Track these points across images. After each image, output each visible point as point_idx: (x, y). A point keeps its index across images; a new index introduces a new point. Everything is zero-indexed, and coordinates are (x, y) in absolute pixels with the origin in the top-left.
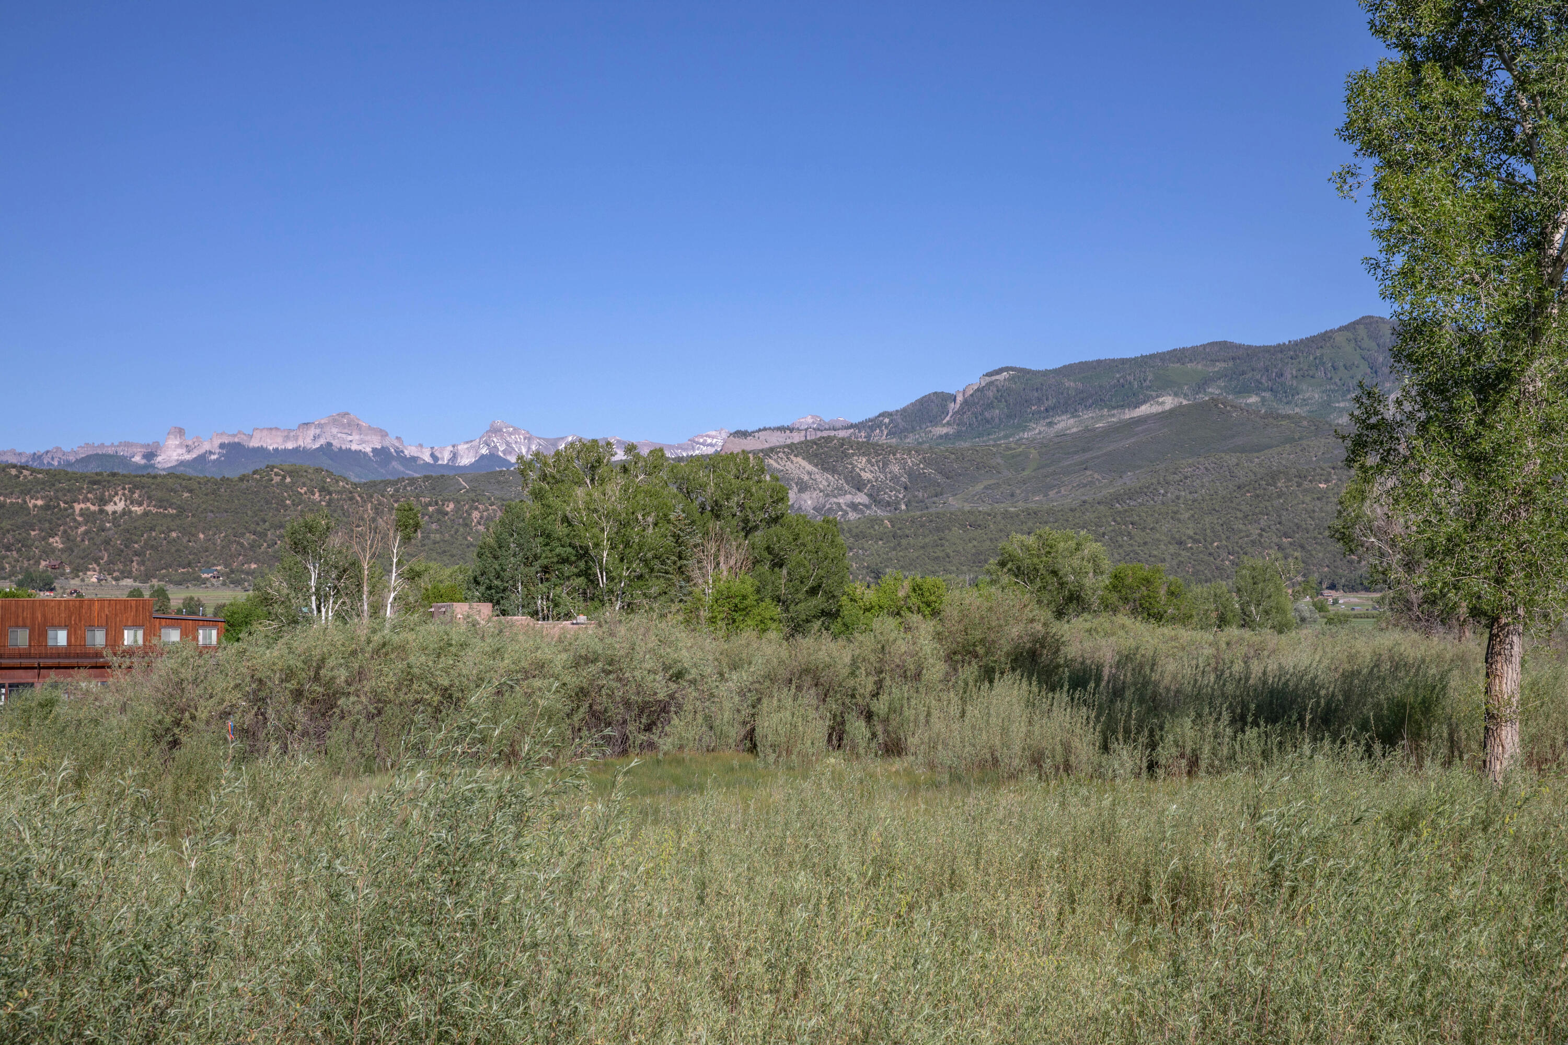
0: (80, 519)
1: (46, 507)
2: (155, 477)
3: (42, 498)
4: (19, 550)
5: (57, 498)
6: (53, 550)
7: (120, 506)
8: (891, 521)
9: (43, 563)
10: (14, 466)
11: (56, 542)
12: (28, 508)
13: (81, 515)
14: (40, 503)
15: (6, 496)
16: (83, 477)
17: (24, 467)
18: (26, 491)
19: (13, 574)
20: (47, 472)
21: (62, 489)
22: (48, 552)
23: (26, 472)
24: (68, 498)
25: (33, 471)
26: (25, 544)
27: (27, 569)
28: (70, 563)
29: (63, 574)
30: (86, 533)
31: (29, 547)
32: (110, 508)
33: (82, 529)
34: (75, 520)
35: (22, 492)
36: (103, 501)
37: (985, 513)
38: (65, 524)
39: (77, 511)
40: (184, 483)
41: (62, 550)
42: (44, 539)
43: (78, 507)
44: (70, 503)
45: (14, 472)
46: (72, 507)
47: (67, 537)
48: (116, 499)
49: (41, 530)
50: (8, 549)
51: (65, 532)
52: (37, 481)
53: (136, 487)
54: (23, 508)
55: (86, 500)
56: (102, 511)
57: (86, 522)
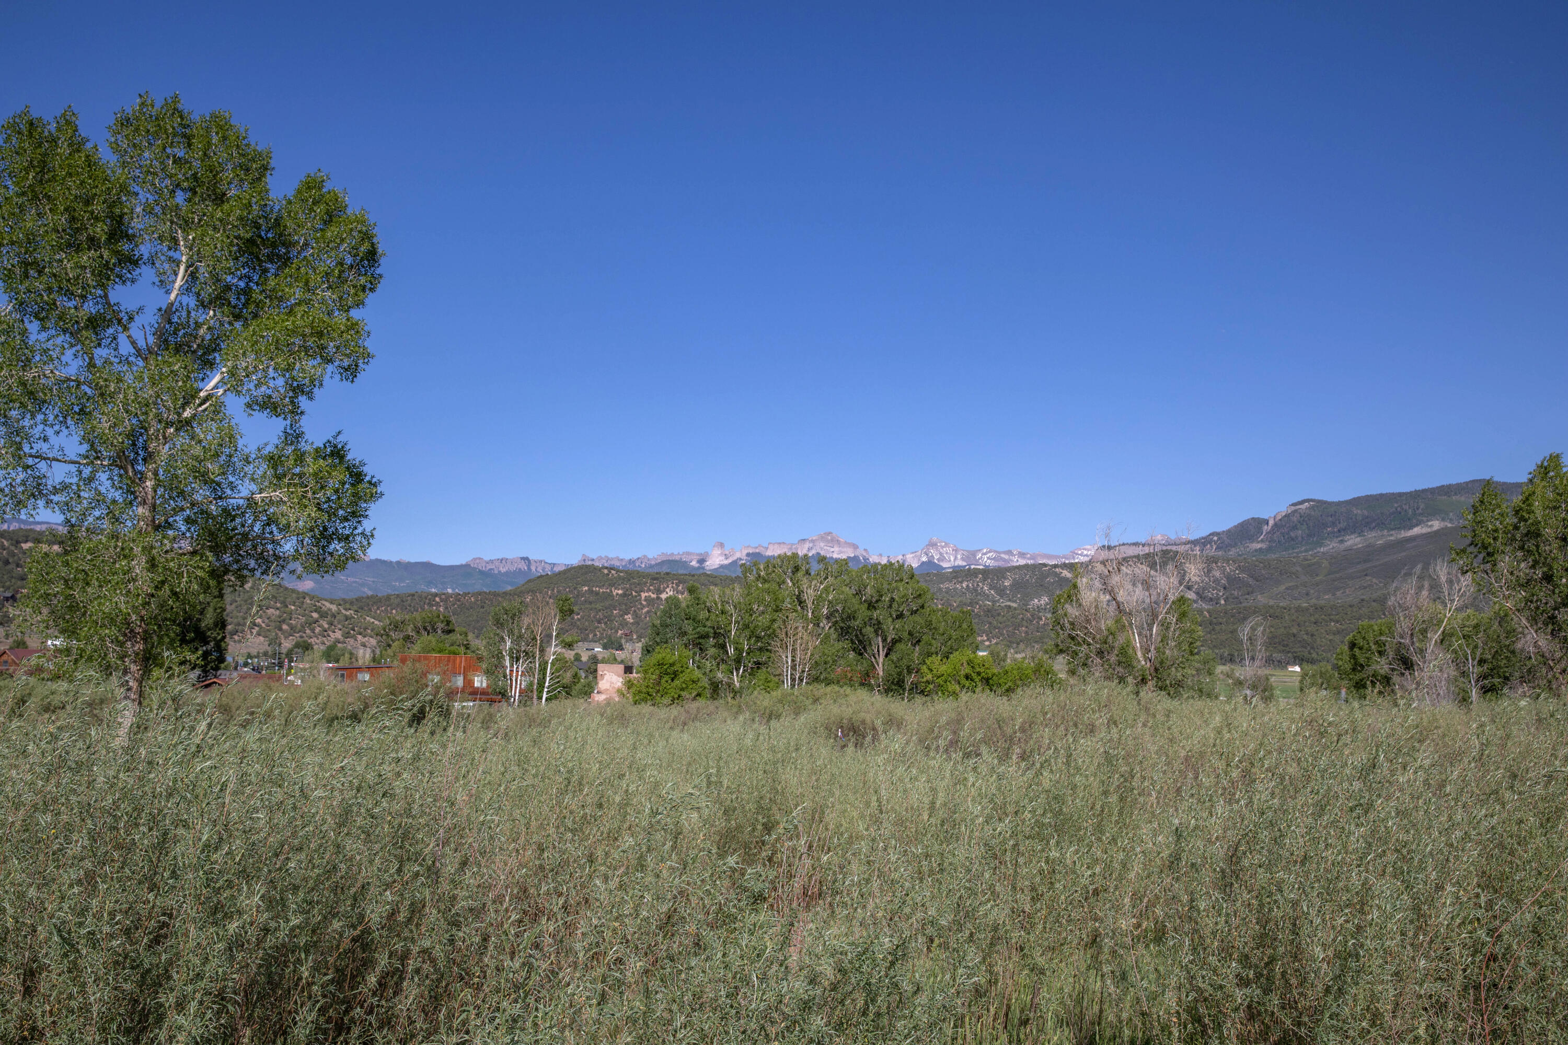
0: (644, 603)
1: (624, 595)
2: (693, 576)
3: (622, 589)
4: (606, 623)
5: (632, 590)
6: (627, 623)
7: (670, 593)
8: (1208, 612)
9: (620, 632)
10: (606, 568)
11: (629, 618)
12: (613, 596)
13: (645, 600)
14: (620, 592)
15: (600, 587)
16: (648, 575)
17: (612, 569)
18: (613, 584)
19: (601, 639)
20: (626, 572)
21: (635, 583)
22: (624, 624)
23: (613, 572)
24: (637, 589)
25: (618, 571)
26: (610, 619)
27: (610, 636)
28: (637, 632)
29: (631, 640)
30: (648, 612)
31: (612, 621)
32: (664, 596)
33: (645, 610)
34: (641, 604)
35: (610, 585)
36: (659, 591)
37: (1282, 607)
38: (635, 606)
39: (643, 598)
40: (711, 580)
41: (632, 624)
42: (622, 616)
43: (643, 595)
44: (639, 592)
45: (606, 571)
46: (640, 595)
47: (636, 615)
48: (668, 590)
49: (620, 610)
50: (599, 622)
51: (635, 611)
52: (620, 577)
53: (680, 582)
54: (610, 595)
55: (649, 590)
56: (658, 598)
57: (648, 605)
